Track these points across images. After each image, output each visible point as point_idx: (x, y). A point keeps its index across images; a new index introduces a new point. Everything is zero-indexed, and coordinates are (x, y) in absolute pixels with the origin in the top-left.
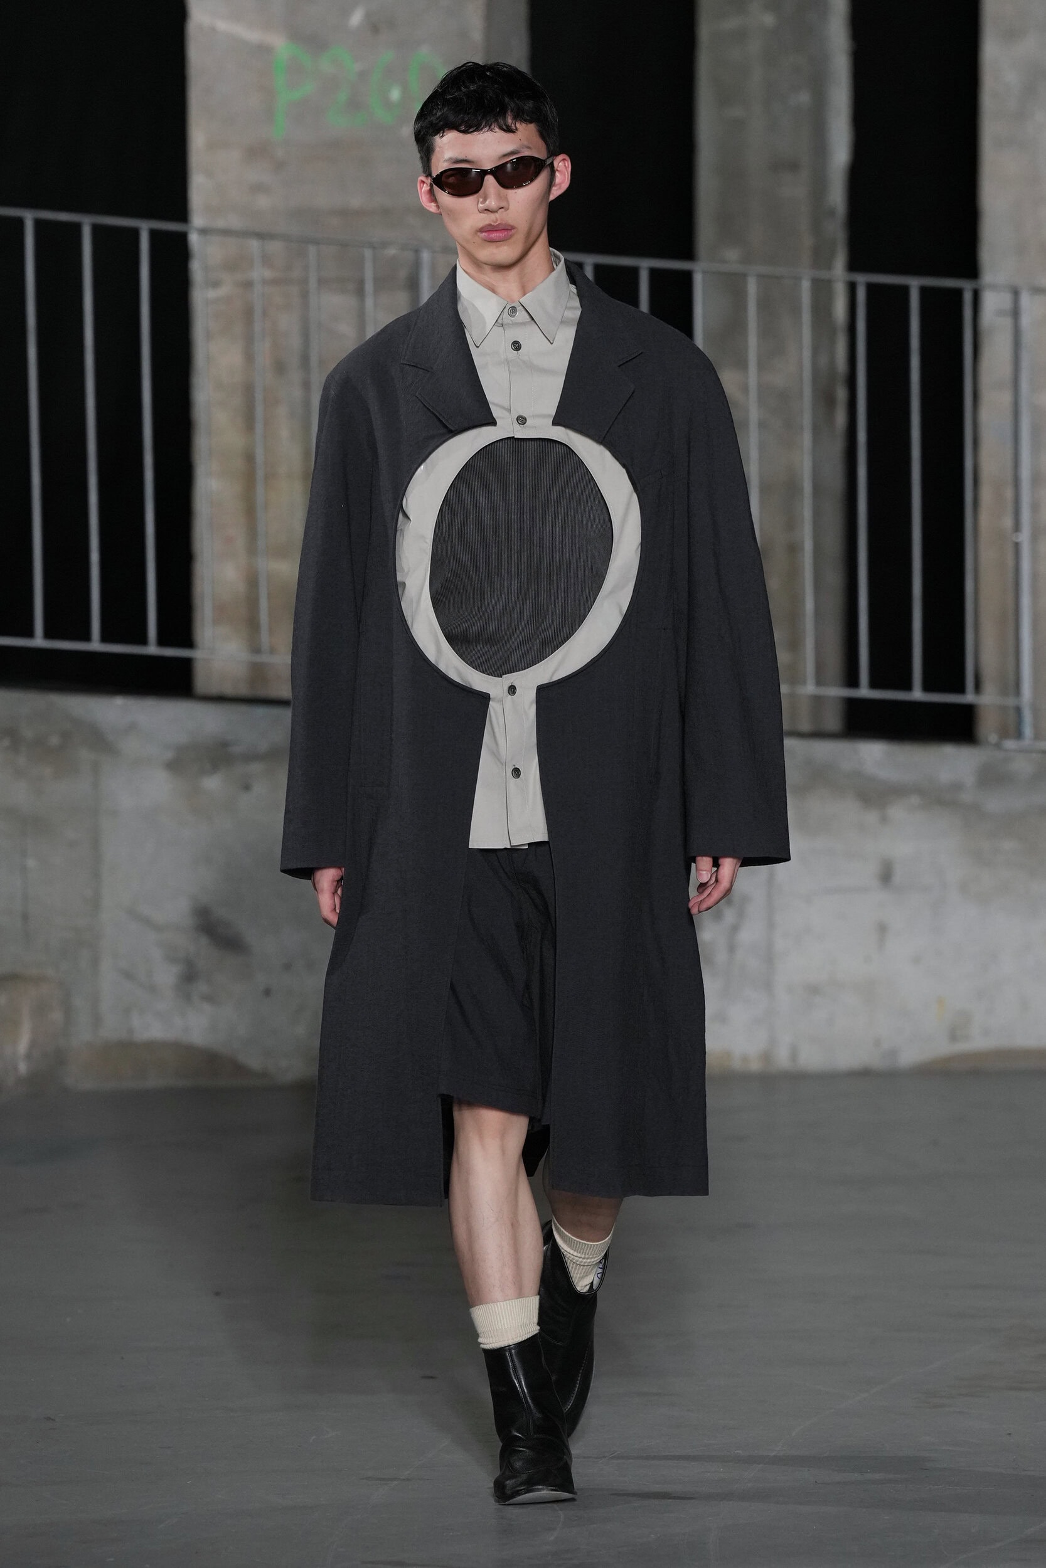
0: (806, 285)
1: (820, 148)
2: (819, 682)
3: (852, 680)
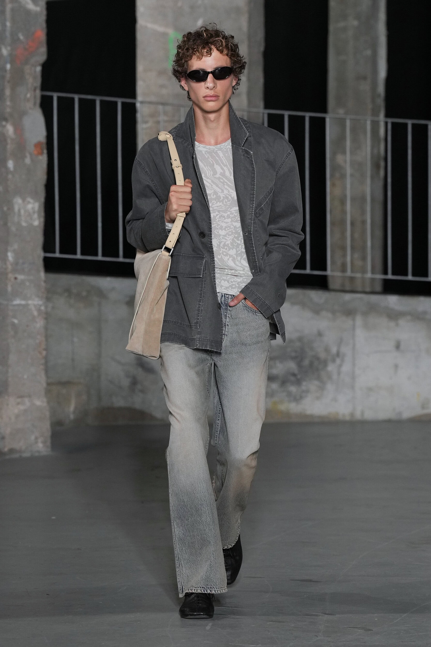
0: (369, 123)
1: (375, 72)
2: (373, 273)
3: (385, 272)
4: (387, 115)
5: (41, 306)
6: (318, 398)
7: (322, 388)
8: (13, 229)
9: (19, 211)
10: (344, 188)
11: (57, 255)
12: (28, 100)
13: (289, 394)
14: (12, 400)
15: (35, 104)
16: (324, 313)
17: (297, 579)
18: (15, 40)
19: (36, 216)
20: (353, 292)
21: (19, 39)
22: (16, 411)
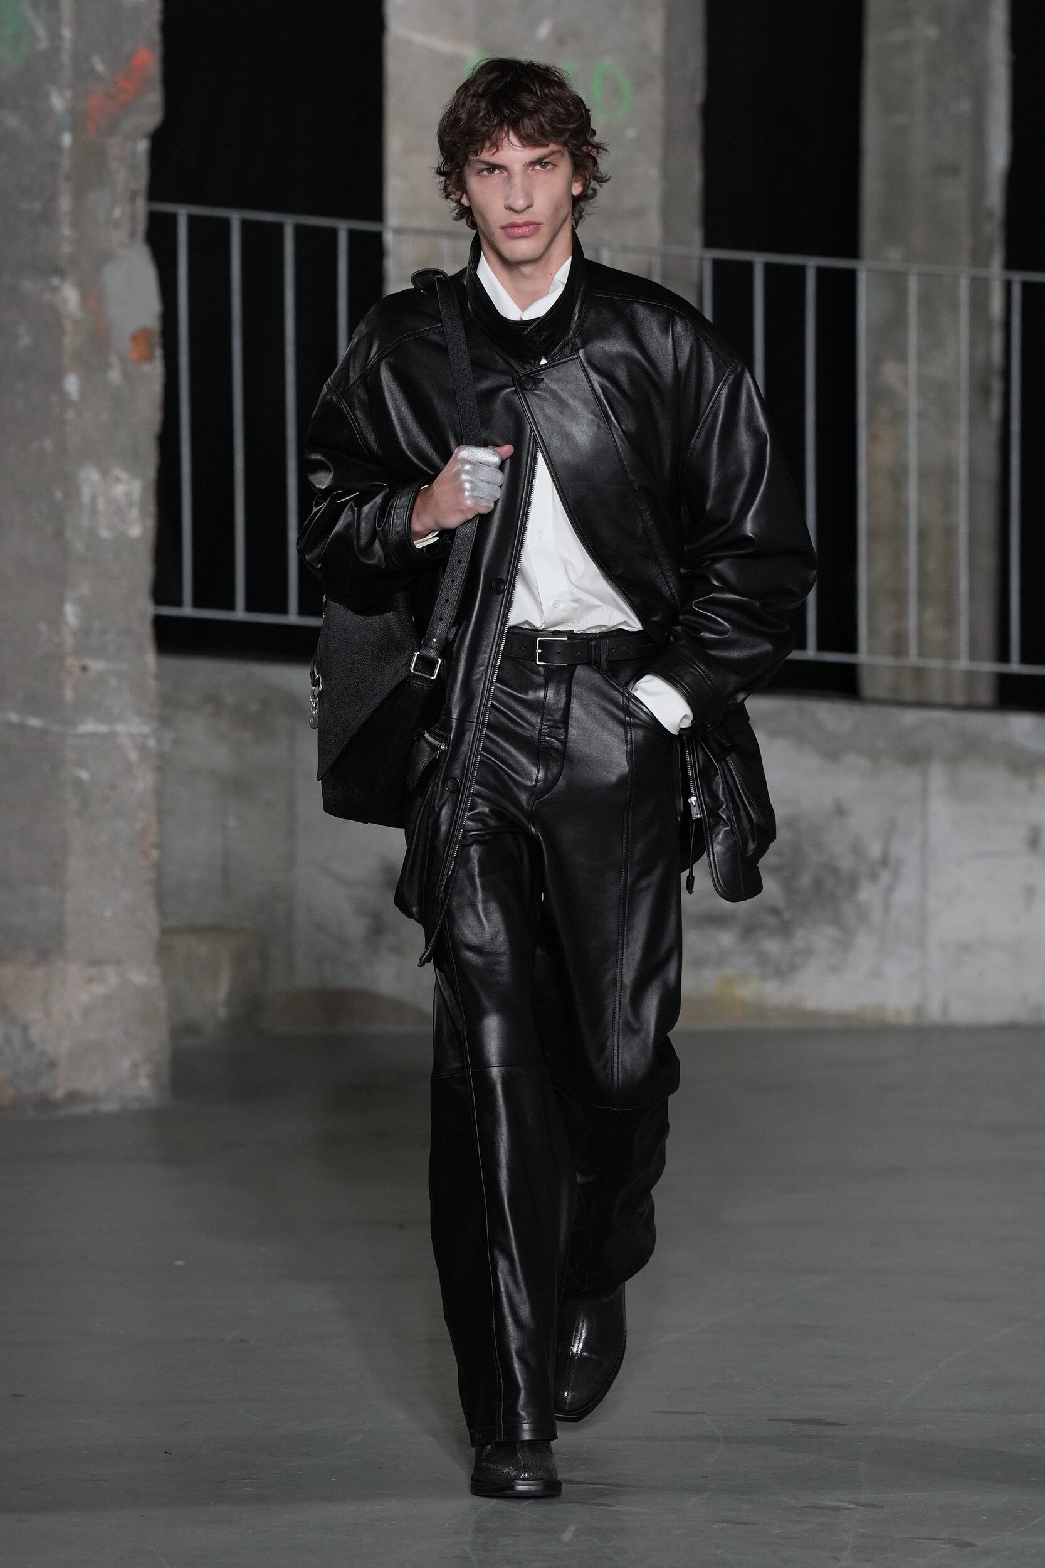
0: (964, 283)
1: (980, 154)
2: (973, 656)
3: (1003, 655)
4: (1011, 263)
5: (146, 737)
6: (834, 969)
7: (844, 945)
8: (79, 545)
9: (93, 499)
10: (902, 446)
11: (187, 610)
12: (116, 224)
13: (763, 959)
14: (74, 972)
15: (133, 234)
16: (850, 759)
17: (785, 1418)
18: (83, 74)
19: (134, 513)
20: (921, 704)
21: (92, 71)
22: (85, 998)
